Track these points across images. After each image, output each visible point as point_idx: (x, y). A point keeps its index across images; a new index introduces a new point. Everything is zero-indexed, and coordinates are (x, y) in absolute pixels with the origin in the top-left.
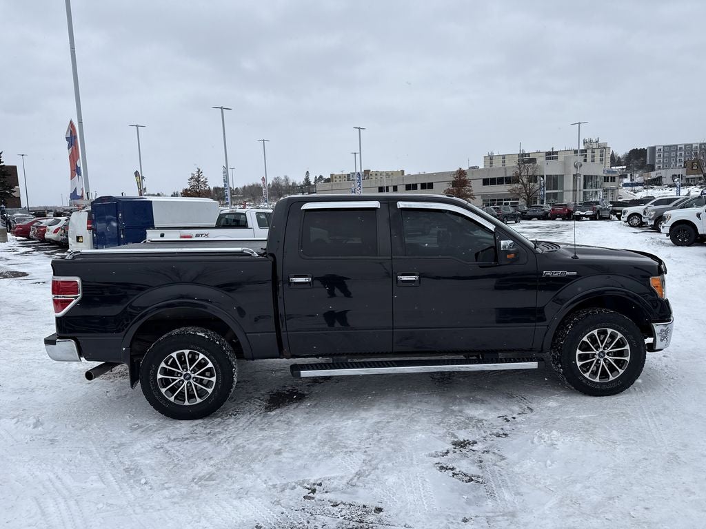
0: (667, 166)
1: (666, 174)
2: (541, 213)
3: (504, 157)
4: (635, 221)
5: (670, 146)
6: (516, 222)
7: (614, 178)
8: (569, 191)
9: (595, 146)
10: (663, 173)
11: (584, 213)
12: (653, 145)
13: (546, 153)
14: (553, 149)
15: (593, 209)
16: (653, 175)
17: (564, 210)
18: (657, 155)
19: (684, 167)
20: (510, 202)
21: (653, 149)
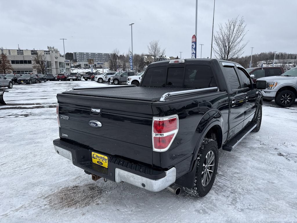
0: (81, 60)
1: (82, 64)
2: (52, 78)
3: (9, 51)
4: (101, 81)
5: (81, 53)
6: (45, 82)
7: (69, 64)
8: (54, 68)
9: (53, 50)
10: (81, 63)
11: (72, 78)
12: (75, 52)
13: (31, 50)
14: (34, 49)
15: (76, 76)
16: (78, 64)
17: (63, 76)
18: (77, 56)
19: (88, 61)
20: (28, 73)
21: (75, 53)
